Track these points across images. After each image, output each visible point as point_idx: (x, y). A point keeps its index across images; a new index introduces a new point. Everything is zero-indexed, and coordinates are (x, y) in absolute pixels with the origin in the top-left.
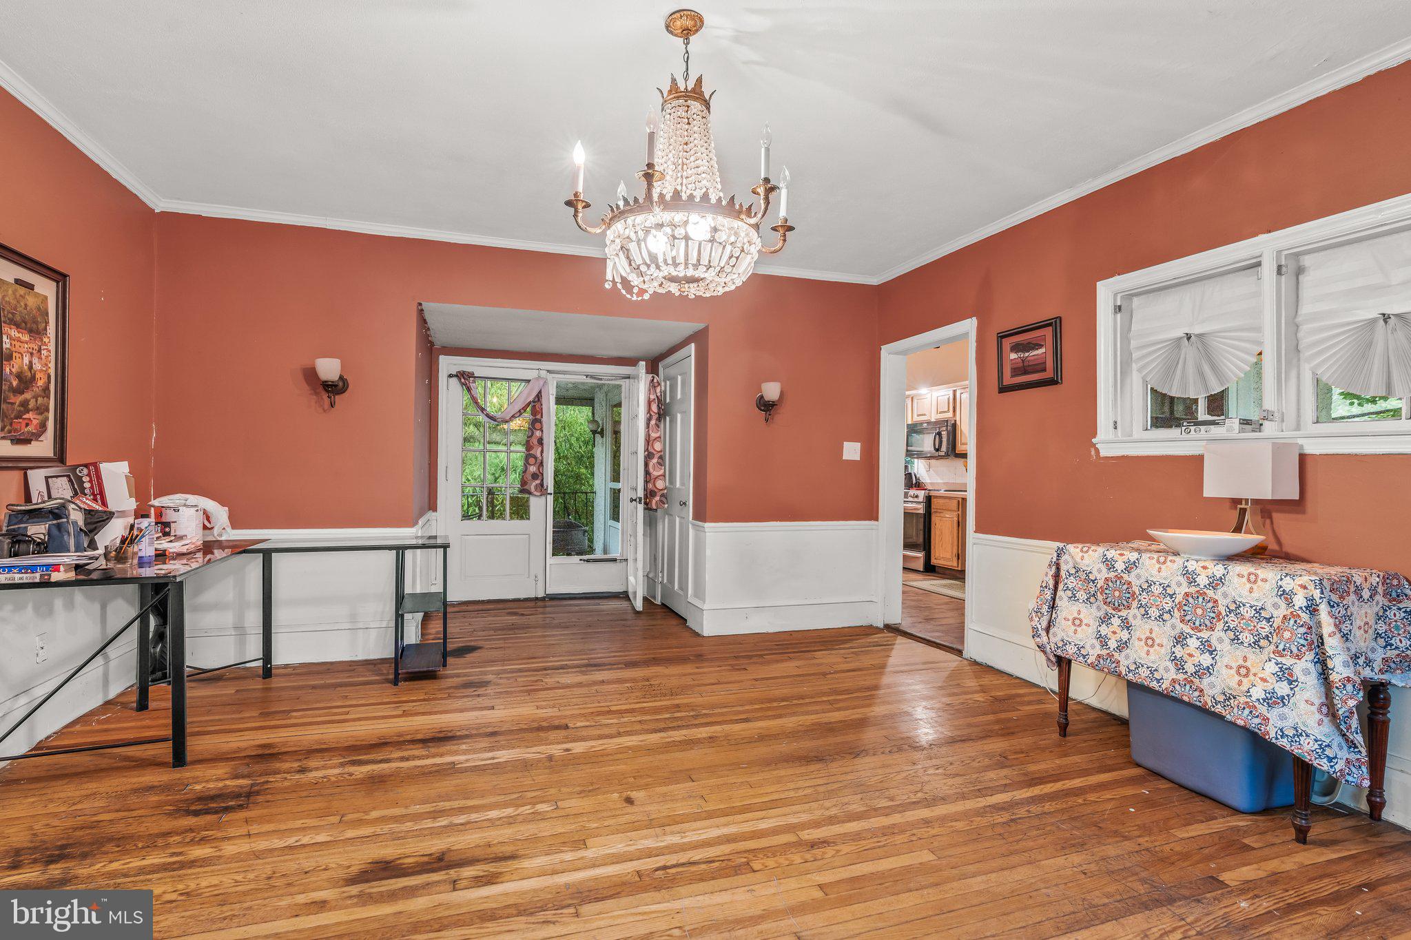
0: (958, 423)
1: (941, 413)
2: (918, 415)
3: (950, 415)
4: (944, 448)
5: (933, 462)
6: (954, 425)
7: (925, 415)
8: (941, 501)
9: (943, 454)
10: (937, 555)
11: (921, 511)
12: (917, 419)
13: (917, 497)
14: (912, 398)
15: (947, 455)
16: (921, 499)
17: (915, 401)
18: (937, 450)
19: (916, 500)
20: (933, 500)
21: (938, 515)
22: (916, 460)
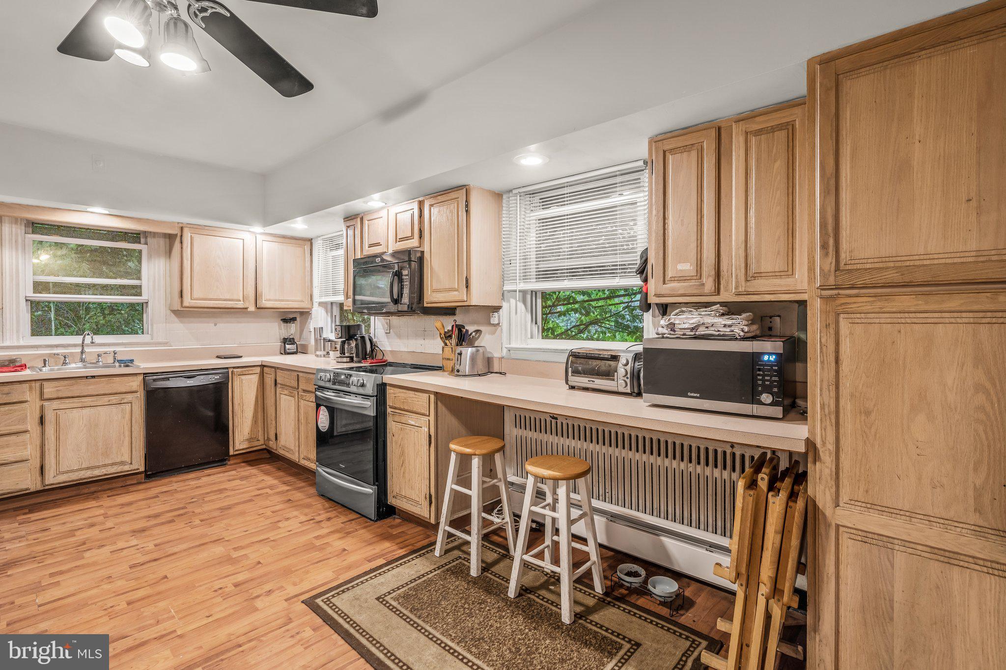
0: (427, 255)
1: (402, 240)
2: (371, 246)
3: (414, 243)
4: (406, 299)
5: (394, 320)
6: (421, 260)
7: (378, 244)
8: (401, 393)
9: (405, 308)
10: (396, 490)
11: (372, 413)
12: (368, 251)
13: (363, 385)
14: (362, 219)
15: (411, 311)
16: (370, 389)
17: (366, 223)
18: (396, 302)
19: (361, 391)
20: (389, 390)
21: (397, 418)
22: (372, 318)
